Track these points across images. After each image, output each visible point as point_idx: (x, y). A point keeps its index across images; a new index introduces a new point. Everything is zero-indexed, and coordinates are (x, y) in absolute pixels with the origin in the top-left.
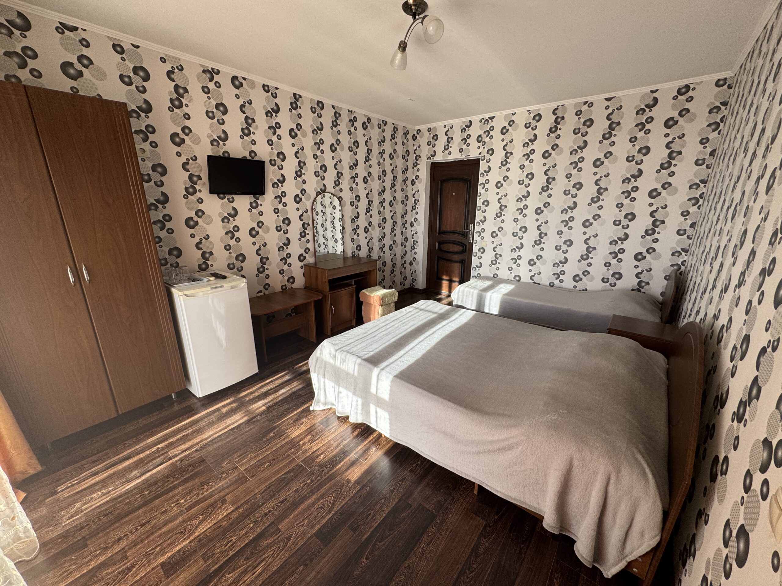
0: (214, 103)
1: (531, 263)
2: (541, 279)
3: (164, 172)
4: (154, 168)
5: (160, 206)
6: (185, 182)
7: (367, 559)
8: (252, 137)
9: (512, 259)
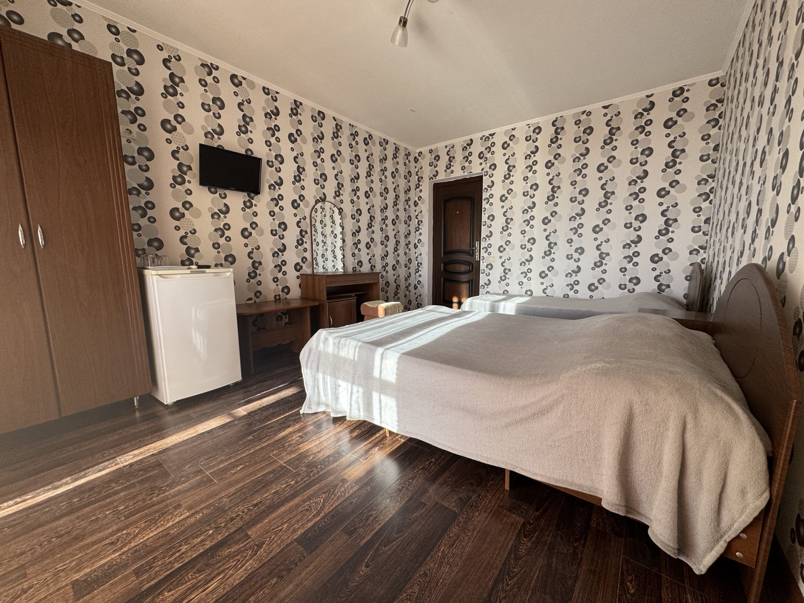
0: (211, 97)
1: (543, 275)
2: (554, 292)
3: (151, 157)
4: (140, 151)
5: (143, 192)
6: (173, 171)
7: (367, 566)
8: (249, 135)
9: (522, 273)
